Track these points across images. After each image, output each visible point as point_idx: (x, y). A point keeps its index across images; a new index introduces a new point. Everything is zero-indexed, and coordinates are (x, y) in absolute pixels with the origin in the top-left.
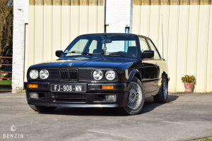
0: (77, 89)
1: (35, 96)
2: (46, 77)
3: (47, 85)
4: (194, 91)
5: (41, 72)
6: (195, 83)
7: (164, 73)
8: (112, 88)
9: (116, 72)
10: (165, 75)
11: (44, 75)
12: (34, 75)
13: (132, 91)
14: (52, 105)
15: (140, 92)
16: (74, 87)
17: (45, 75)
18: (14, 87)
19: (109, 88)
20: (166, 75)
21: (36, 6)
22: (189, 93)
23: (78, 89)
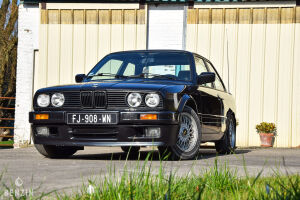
0: (104, 120)
1: (44, 131)
2: (61, 104)
3: (61, 116)
4: (274, 146)
5: (54, 96)
6: (275, 134)
7: (230, 110)
8: (155, 117)
9: (160, 94)
10: (231, 114)
11: (57, 101)
12: (43, 101)
13: (184, 126)
14: (69, 144)
15: (195, 129)
16: (99, 116)
17: (59, 101)
18: (16, 141)
19: (150, 118)
20: (233, 114)
21: (50, 25)
22: (266, 147)
23: (106, 119)
